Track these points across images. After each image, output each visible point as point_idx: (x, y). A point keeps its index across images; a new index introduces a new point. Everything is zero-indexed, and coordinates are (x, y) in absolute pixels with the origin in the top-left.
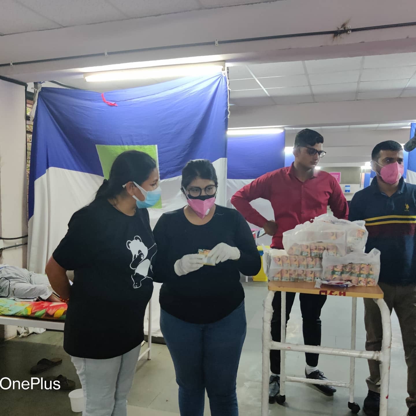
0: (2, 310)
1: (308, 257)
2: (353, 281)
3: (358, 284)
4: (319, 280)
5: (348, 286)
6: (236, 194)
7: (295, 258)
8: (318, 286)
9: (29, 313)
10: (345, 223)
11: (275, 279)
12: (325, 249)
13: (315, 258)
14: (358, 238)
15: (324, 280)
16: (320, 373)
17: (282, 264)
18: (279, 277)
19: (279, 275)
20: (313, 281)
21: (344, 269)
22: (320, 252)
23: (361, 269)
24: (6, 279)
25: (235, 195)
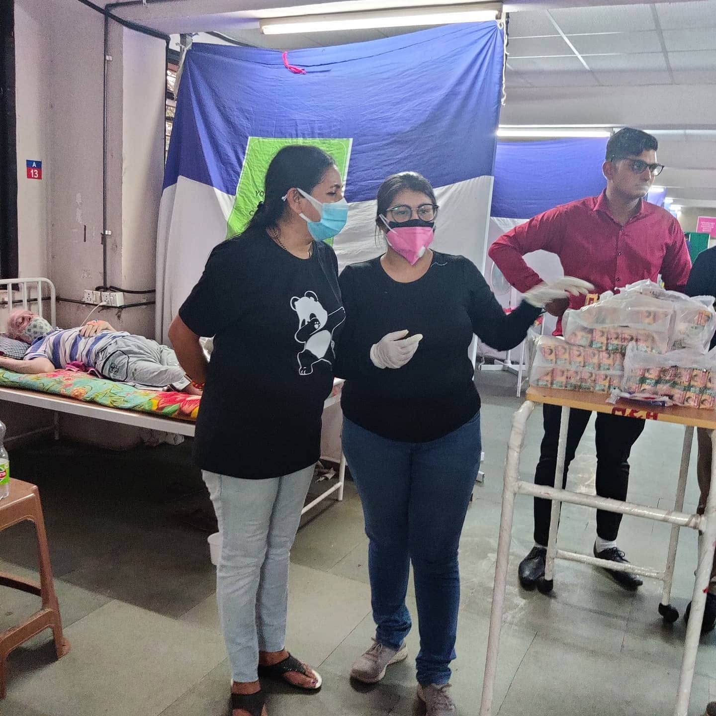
0: (114, 400)
1: (602, 351)
2: (675, 398)
3: (684, 403)
4: (617, 391)
5: (666, 405)
6: (499, 240)
7: (578, 351)
8: (612, 400)
9: (154, 408)
10: (677, 298)
11: (540, 383)
12: (632, 339)
13: (613, 354)
14: (696, 326)
15: (625, 391)
16: (619, 553)
17: (554, 360)
18: (547, 381)
19: (549, 378)
20: (606, 392)
21: (662, 376)
22: (623, 344)
23: (692, 378)
24: (124, 353)
25: (498, 242)
